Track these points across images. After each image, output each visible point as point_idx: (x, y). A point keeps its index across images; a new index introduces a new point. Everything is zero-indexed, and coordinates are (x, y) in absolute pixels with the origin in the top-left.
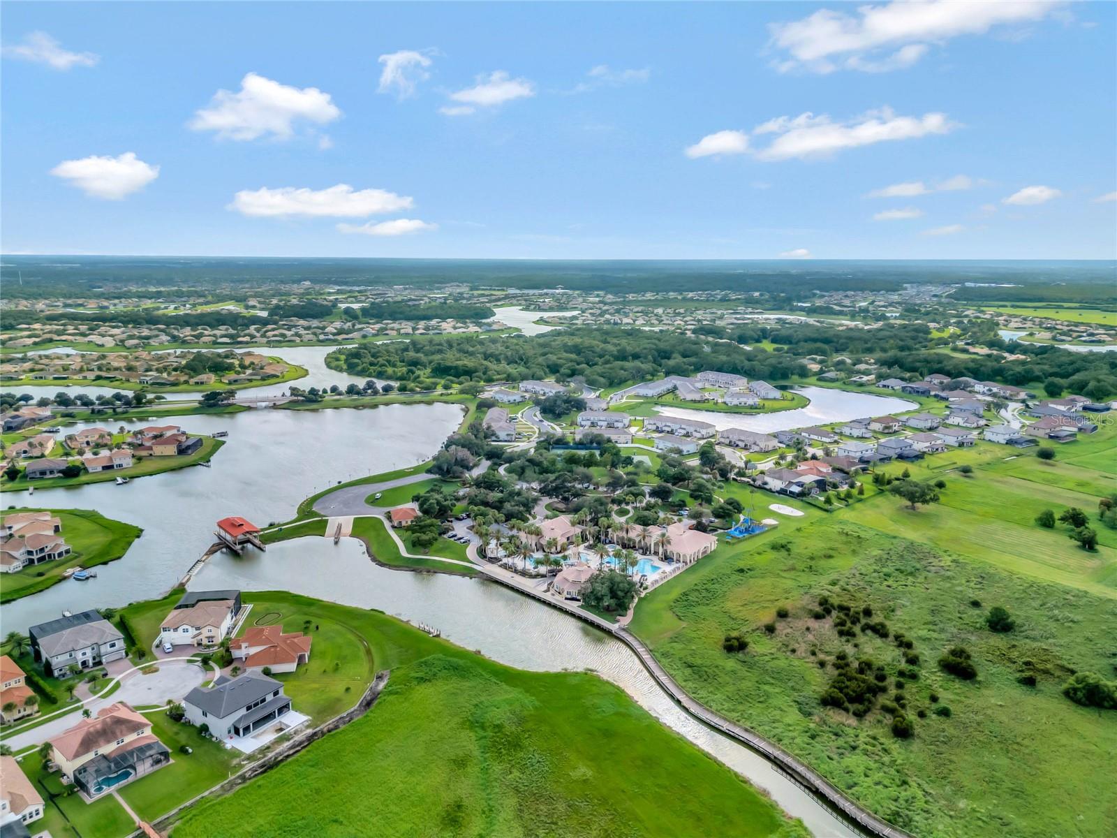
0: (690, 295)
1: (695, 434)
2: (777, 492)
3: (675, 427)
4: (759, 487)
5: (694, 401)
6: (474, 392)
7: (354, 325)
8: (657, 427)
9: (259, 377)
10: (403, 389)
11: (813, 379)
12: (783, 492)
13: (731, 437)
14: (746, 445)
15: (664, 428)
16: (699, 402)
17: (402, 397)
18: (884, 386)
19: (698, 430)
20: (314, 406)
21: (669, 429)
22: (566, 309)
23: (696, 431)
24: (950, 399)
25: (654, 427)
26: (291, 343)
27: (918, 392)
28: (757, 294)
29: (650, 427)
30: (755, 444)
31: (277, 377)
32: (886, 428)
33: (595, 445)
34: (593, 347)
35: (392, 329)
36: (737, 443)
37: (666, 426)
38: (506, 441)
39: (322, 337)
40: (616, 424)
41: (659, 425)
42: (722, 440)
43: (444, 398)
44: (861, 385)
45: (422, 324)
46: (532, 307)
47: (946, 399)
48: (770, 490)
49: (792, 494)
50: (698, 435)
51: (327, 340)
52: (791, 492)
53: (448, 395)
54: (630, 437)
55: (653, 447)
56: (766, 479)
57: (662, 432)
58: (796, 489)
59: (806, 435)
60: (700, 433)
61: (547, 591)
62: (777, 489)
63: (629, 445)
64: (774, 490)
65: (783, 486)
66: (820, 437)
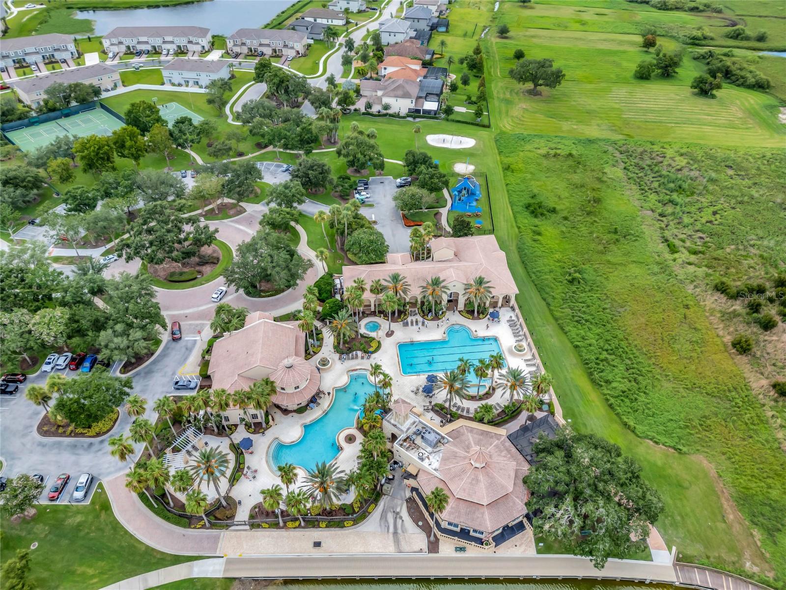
1: (191, 47)
2: (408, 116)
3: (157, 42)
4: (379, 115)
8: (128, 47)
12: (415, 113)
13: (248, 42)
14: (275, 51)
15: (140, 47)
19: (194, 40)
21: (149, 48)
23: (190, 42)
25: (123, 49)
29: (115, 49)
30: (286, 46)
33: (74, 103)
36: (260, 49)
37: (139, 43)
40: (58, 56)
41: (128, 42)
42: (237, 49)
48: (396, 116)
49: (428, 114)
50: (198, 48)
52: (425, 112)
54: (117, 77)
55: (163, 84)
56: (386, 100)
57: (139, 54)
58: (431, 105)
59: (312, 20)
60: (198, 43)
61: (434, 546)
62: (404, 112)
63: (121, 90)
64: (401, 115)
65: (412, 106)
66: (330, 21)
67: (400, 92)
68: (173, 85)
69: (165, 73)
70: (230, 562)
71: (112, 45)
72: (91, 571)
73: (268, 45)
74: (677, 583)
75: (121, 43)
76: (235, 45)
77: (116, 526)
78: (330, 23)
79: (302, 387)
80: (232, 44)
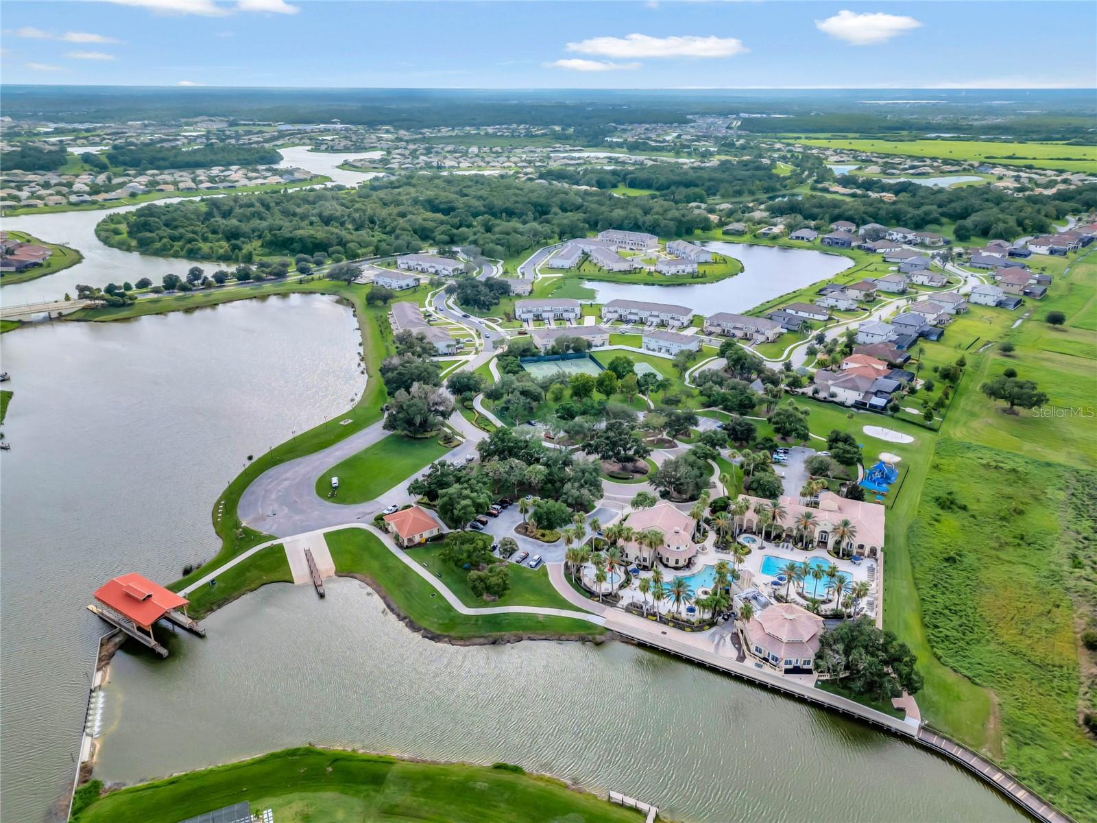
0: (490, 130)
2: (853, 406)
3: (644, 314)
4: (825, 401)
5: (625, 272)
6: (347, 278)
7: (109, 179)
8: (621, 316)
9: (13, 269)
10: (243, 277)
11: (718, 232)
12: (860, 405)
13: (724, 324)
14: (746, 334)
15: (630, 317)
16: (630, 272)
17: (246, 289)
18: (798, 238)
19: (676, 316)
20: (125, 313)
21: (636, 318)
22: (365, 149)
23: (673, 318)
24: (878, 251)
25: (616, 316)
26: (30, 208)
27: (837, 243)
28: (557, 128)
29: (610, 316)
30: (757, 331)
31: (40, 265)
32: (867, 295)
33: (571, 351)
34: (452, 202)
35: (166, 183)
36: (733, 331)
37: (630, 313)
38: (446, 354)
39: (73, 198)
40: (565, 315)
41: (622, 312)
42: (712, 329)
43: (305, 286)
44: (775, 238)
45: (202, 174)
46: (324, 147)
47: (872, 251)
48: (842, 404)
49: (874, 408)
50: (677, 324)
51: (83, 202)
52: (871, 405)
53: (308, 281)
54: (607, 336)
55: (641, 348)
56: (833, 389)
57: (628, 322)
58: (879, 401)
59: (793, 312)
60: (679, 320)
61: (741, 658)
62: (850, 402)
63: (607, 347)
64: (847, 404)
65: (860, 399)
66: (811, 315)
67: (849, 385)
68: (649, 349)
69: (645, 339)
70: (608, 621)
71: (609, 312)
72: (532, 598)
73: (741, 329)
74: (916, 738)
75: (616, 312)
76: (711, 325)
77: (549, 585)
78: (811, 316)
79: (681, 549)
80: (709, 324)
